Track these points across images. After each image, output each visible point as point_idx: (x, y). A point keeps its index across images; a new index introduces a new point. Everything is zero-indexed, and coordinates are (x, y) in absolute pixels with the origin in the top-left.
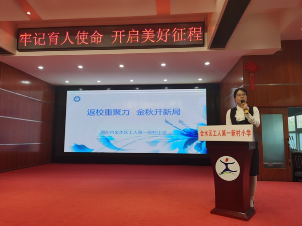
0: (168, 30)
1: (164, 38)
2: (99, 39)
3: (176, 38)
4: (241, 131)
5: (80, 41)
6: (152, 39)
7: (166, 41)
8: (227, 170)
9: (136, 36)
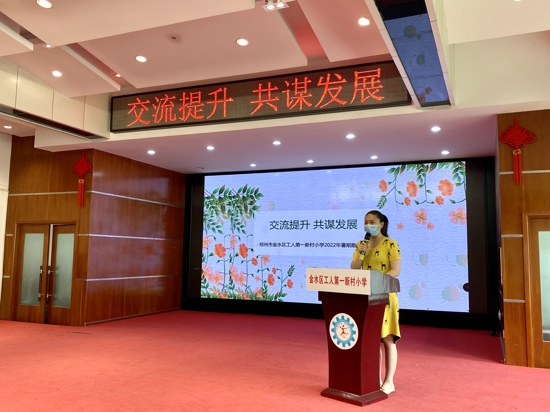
4: (356, 279)
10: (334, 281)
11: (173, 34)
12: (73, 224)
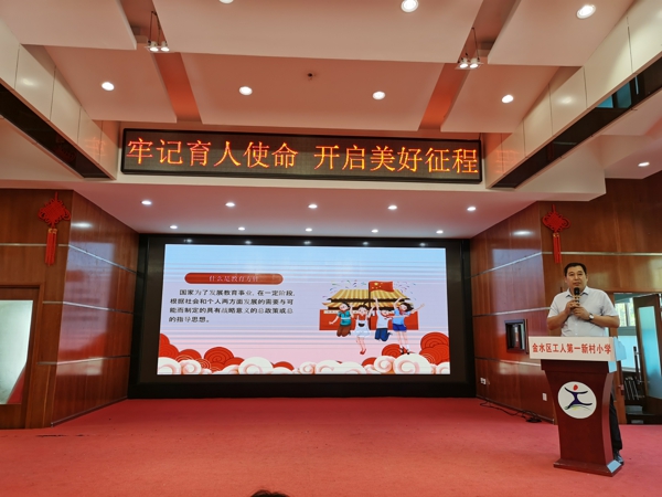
0: (419, 151)
1: (411, 163)
2: (290, 159)
3: (433, 167)
4: (597, 346)
5: (253, 161)
6: (390, 165)
7: (414, 170)
8: (576, 402)
9: (361, 157)
10: (566, 348)
11: (311, 71)
12: (37, 287)
